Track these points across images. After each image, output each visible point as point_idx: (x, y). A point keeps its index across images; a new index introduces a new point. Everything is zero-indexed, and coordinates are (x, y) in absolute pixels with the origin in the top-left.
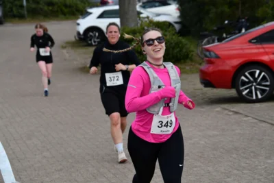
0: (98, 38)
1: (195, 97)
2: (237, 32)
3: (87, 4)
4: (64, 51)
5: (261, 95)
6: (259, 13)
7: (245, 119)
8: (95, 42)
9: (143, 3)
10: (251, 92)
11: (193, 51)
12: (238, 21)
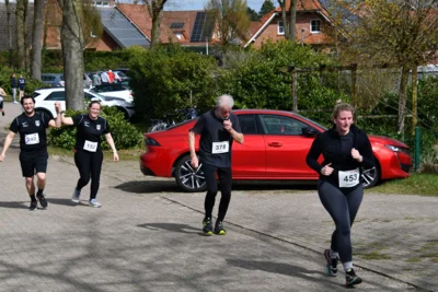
5: (200, 184)
7: (181, 208)
10: (190, 181)
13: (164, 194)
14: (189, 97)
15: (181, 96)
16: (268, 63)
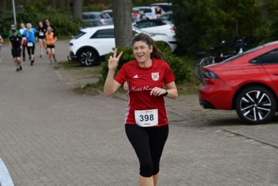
0: (91, 58)
1: (194, 118)
2: (235, 52)
3: (79, 24)
4: (57, 72)
5: (263, 116)
6: (257, 32)
7: (246, 141)
8: (88, 62)
9: (137, 23)
10: (252, 113)
11: (190, 72)
12: (235, 41)
13: (226, 128)
14: (234, 28)
15: (226, 27)
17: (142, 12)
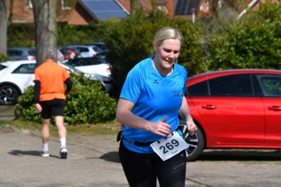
0: (12, 96)
5: (189, 153)
9: (70, 61)
16: (267, 25)
17: (78, 51)
